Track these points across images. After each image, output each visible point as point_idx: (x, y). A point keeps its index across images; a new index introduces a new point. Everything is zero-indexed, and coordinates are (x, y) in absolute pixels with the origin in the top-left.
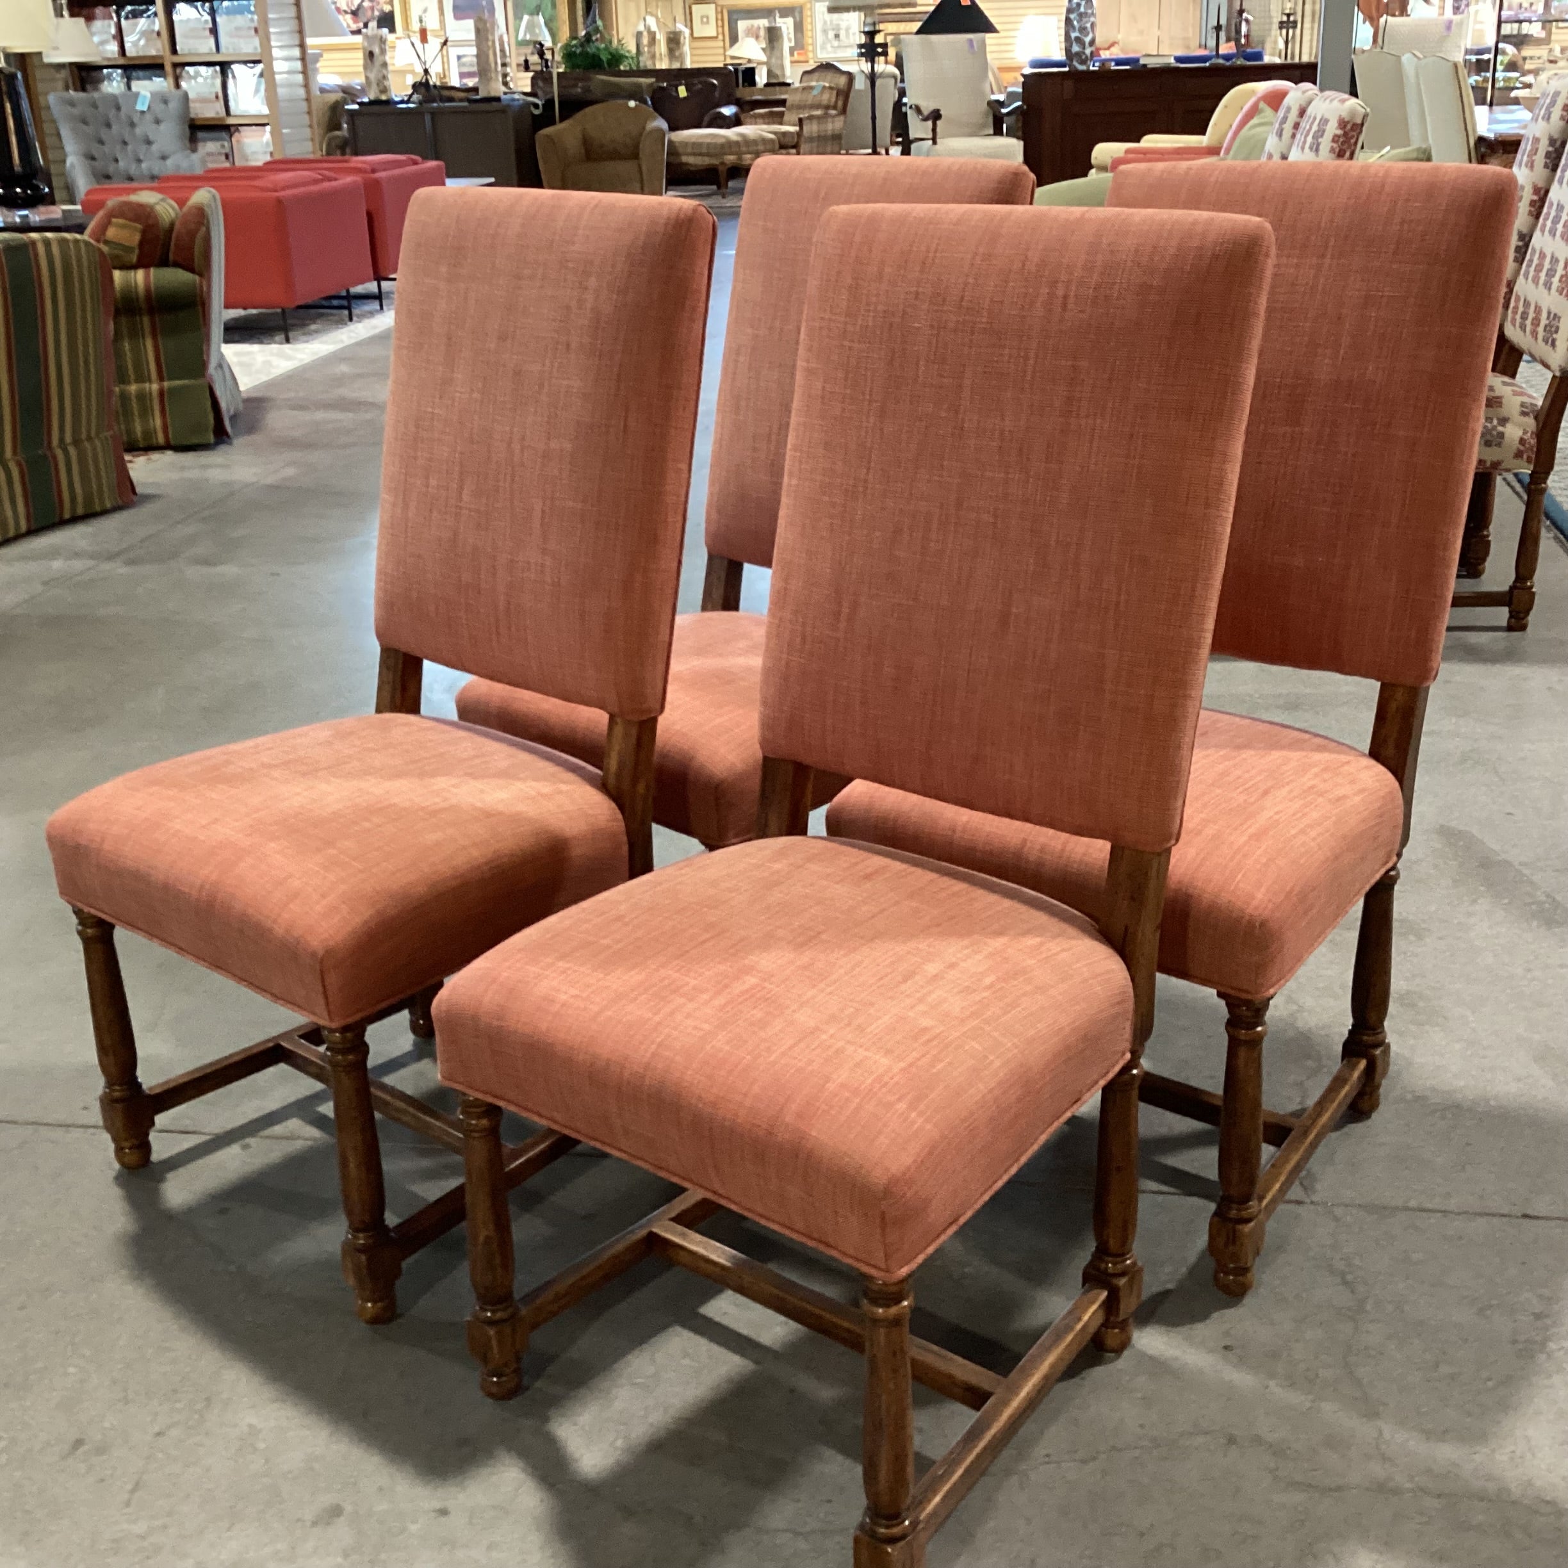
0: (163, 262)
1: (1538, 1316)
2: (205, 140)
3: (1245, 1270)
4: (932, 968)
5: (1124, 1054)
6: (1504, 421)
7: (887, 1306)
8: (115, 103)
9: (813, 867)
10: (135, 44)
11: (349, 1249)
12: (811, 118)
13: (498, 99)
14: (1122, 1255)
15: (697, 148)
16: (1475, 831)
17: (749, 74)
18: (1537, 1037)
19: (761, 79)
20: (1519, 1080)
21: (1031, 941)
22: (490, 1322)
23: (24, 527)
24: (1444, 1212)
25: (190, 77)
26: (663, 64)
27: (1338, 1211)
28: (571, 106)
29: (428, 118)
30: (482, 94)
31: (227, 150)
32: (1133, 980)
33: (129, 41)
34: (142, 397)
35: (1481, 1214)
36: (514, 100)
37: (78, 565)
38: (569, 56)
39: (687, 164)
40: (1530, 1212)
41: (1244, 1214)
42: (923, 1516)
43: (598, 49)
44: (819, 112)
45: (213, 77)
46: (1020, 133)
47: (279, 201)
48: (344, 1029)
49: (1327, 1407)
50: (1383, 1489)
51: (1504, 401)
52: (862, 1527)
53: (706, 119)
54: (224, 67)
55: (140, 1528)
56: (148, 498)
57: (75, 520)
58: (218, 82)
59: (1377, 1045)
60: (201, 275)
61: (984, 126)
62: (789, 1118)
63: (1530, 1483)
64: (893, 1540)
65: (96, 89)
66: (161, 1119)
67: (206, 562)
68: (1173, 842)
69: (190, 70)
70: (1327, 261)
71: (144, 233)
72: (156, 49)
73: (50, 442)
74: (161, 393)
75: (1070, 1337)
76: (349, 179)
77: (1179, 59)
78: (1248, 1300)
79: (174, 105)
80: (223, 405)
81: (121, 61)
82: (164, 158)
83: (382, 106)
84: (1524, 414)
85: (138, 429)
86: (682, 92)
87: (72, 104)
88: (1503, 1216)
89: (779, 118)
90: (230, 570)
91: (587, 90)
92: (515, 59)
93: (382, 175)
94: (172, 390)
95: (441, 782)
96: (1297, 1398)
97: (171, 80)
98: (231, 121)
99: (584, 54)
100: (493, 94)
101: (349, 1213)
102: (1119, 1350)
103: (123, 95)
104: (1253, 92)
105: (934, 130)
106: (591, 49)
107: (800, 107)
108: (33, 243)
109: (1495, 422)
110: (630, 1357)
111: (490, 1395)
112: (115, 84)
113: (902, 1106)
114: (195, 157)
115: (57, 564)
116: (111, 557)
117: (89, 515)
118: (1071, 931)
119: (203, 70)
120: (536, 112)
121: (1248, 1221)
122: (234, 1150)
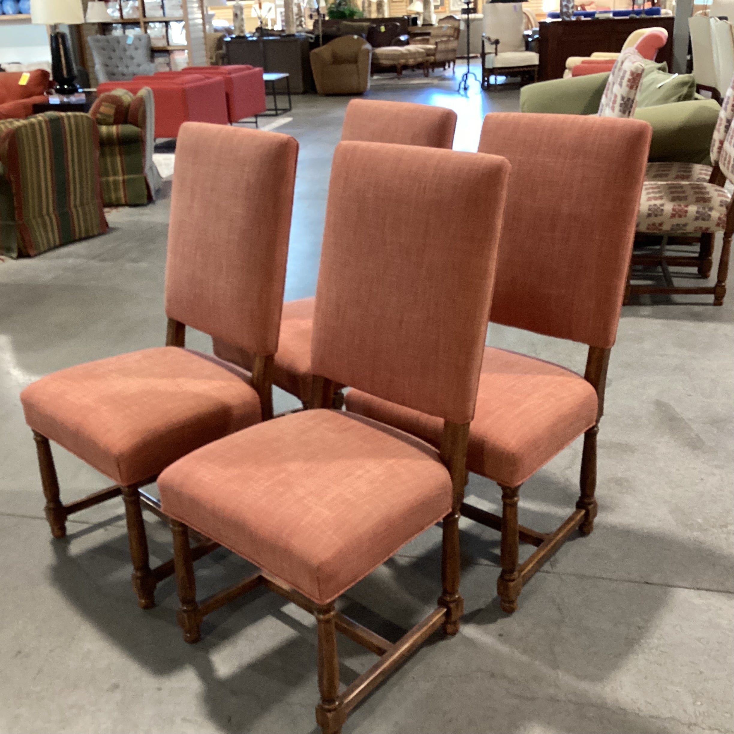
0: (125, 121)
1: (639, 628)
2: (158, 57)
3: (512, 602)
4: (359, 472)
5: (448, 509)
6: (711, 209)
7: (324, 614)
8: (118, 41)
9: (325, 425)
10: (128, 13)
11: (135, 577)
12: (442, 42)
13: (293, 35)
14: (453, 593)
15: (388, 56)
16: (672, 403)
17: (415, 20)
18: (673, 501)
19: (420, 22)
20: (660, 521)
21: (406, 461)
22: (185, 611)
23: (58, 243)
24: (610, 580)
25: (151, 28)
26: (374, 15)
27: (564, 577)
28: (328, 38)
29: (261, 44)
30: (287, 33)
31: (168, 61)
32: (452, 478)
33: (125, 11)
34: (115, 182)
35: (626, 581)
36: (301, 35)
37: (79, 261)
38: (331, 13)
39: (382, 64)
40: (649, 581)
41: (512, 578)
42: (346, 701)
43: (344, 8)
44: (445, 39)
45: (162, 28)
46: (537, 50)
47: (184, 90)
48: (129, 487)
49: (537, 663)
50: (553, 700)
51: (712, 199)
52: (319, 705)
53: (394, 41)
54: (167, 23)
55: (38, 689)
56: (114, 229)
57: (81, 239)
58: (164, 30)
59: (590, 504)
60: (141, 127)
61: (520, 46)
62: (284, 536)
63: (617, 700)
64: (330, 711)
65: (110, 34)
66: (71, 517)
67: (134, 261)
68: (470, 420)
69: (151, 25)
70: (568, 161)
71: (116, 109)
72: (137, 15)
73: (70, 205)
74: (124, 181)
75: (425, 628)
76: (218, 78)
77: (616, 14)
78: (515, 615)
79: (144, 41)
80: (152, 186)
81: (121, 21)
82: (139, 65)
83: (241, 39)
84: (721, 206)
85: (113, 196)
86: (383, 29)
87: (98, 41)
88: (636, 582)
89: (426, 42)
90: (143, 265)
91: (339, 29)
92: (307, 13)
93: (233, 75)
94: (129, 180)
95: (181, 380)
96: (525, 659)
97: (143, 29)
98: (169, 48)
99: (338, 12)
100: (292, 33)
101: (134, 562)
102: (454, 634)
103: (121, 37)
104: (643, 34)
105: (496, 49)
106: (341, 9)
107: (437, 36)
108: (62, 117)
109: (707, 209)
110: (248, 628)
111: (187, 642)
112: (118, 31)
113: (330, 532)
114: (152, 65)
115: (70, 261)
116: (94, 258)
117: (88, 237)
118: (426, 457)
119: (158, 25)
120: (312, 41)
121: (513, 580)
122: (101, 532)
